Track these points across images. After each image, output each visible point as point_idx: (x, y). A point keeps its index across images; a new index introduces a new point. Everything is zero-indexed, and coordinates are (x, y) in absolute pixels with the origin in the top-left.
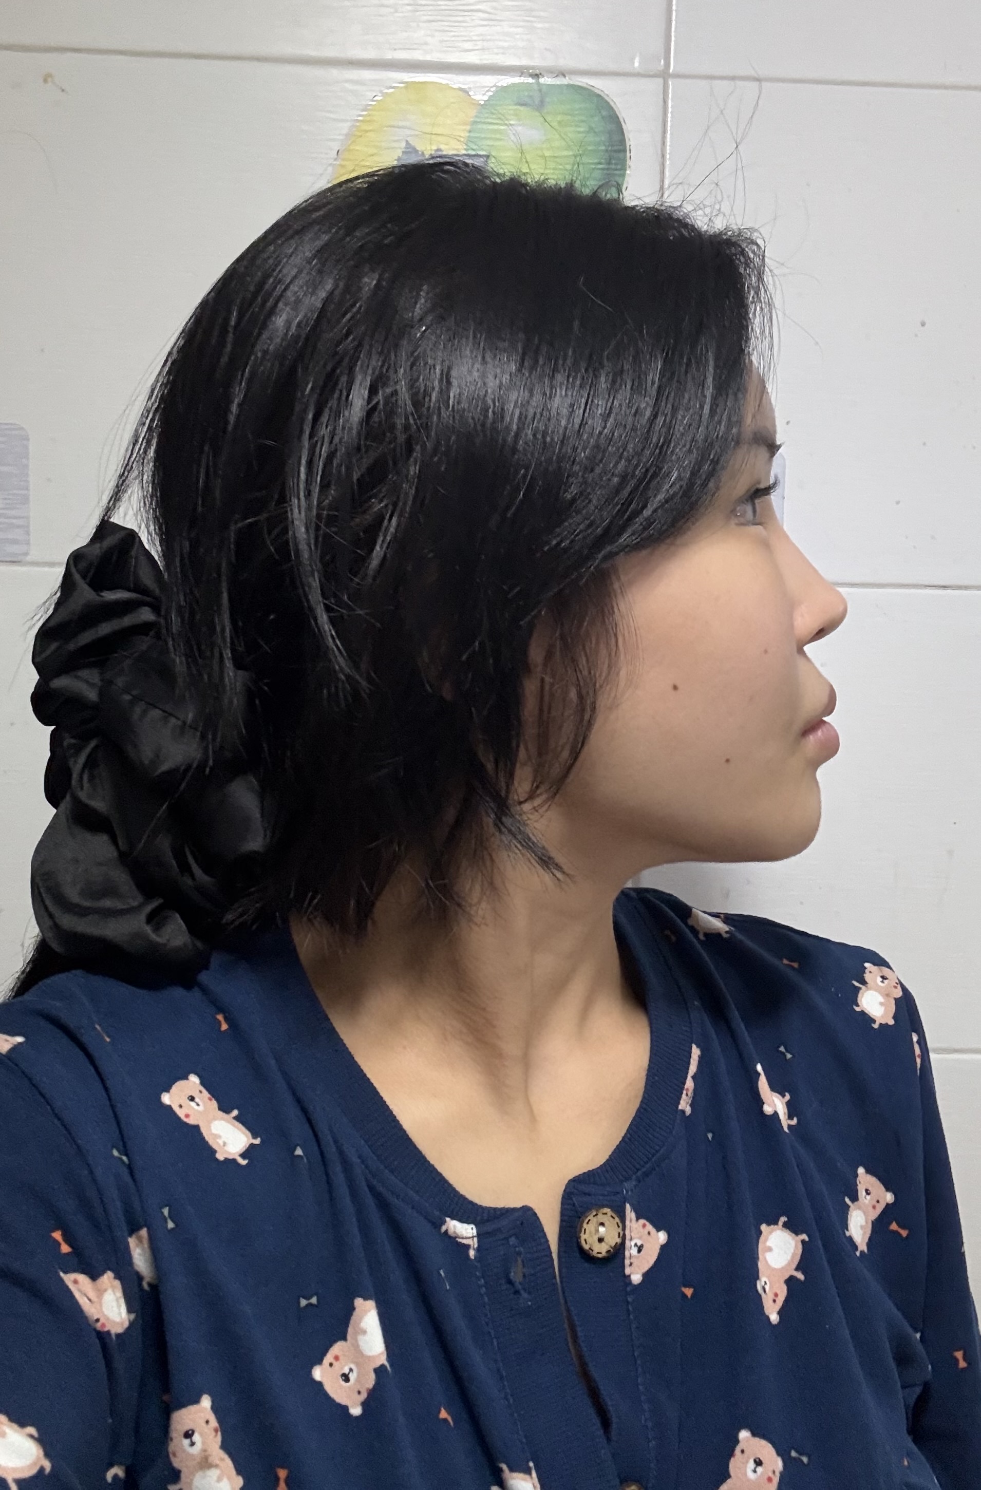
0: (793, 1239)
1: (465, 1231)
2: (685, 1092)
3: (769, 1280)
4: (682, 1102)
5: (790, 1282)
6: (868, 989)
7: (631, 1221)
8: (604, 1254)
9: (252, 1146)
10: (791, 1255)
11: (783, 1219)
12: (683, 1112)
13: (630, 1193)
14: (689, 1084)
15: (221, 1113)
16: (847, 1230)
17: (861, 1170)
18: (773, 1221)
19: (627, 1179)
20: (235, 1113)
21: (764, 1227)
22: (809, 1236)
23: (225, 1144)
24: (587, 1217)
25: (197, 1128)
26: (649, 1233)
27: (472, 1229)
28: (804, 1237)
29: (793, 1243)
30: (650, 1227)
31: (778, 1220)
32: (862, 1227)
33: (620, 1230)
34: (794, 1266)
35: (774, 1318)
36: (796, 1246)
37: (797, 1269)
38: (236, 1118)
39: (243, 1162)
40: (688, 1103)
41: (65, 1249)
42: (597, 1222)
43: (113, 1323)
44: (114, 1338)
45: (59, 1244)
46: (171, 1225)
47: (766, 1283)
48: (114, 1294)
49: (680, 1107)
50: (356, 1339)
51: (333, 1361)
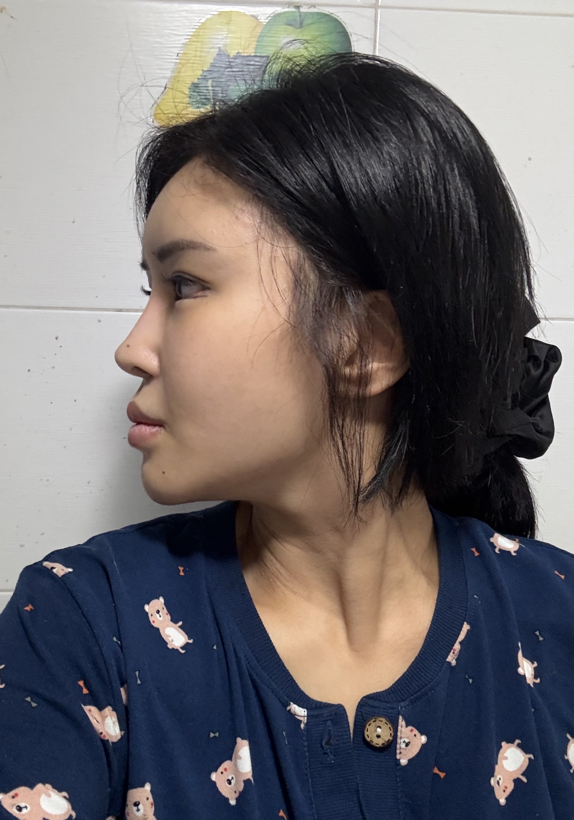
0: (524, 756)
1: (300, 712)
2: (452, 651)
4: (449, 657)
7: (402, 727)
9: (187, 644)
10: (520, 765)
11: (518, 741)
12: (449, 663)
13: (403, 709)
14: (457, 647)
15: (171, 623)
16: (566, 755)
18: (510, 741)
19: (403, 700)
20: (180, 623)
21: (504, 744)
22: (534, 756)
23: (172, 640)
25: (158, 630)
26: (415, 735)
27: (304, 711)
28: (531, 756)
29: (523, 758)
31: (514, 741)
33: (392, 732)
34: (521, 773)
35: (502, 801)
36: (524, 761)
37: (523, 774)
38: (180, 627)
39: (183, 652)
40: (454, 658)
41: (85, 691)
42: (376, 725)
43: (110, 736)
44: (111, 744)
45: (82, 689)
46: (139, 682)
47: (500, 779)
48: (112, 719)
49: (447, 660)
50: (236, 761)
51: (223, 771)
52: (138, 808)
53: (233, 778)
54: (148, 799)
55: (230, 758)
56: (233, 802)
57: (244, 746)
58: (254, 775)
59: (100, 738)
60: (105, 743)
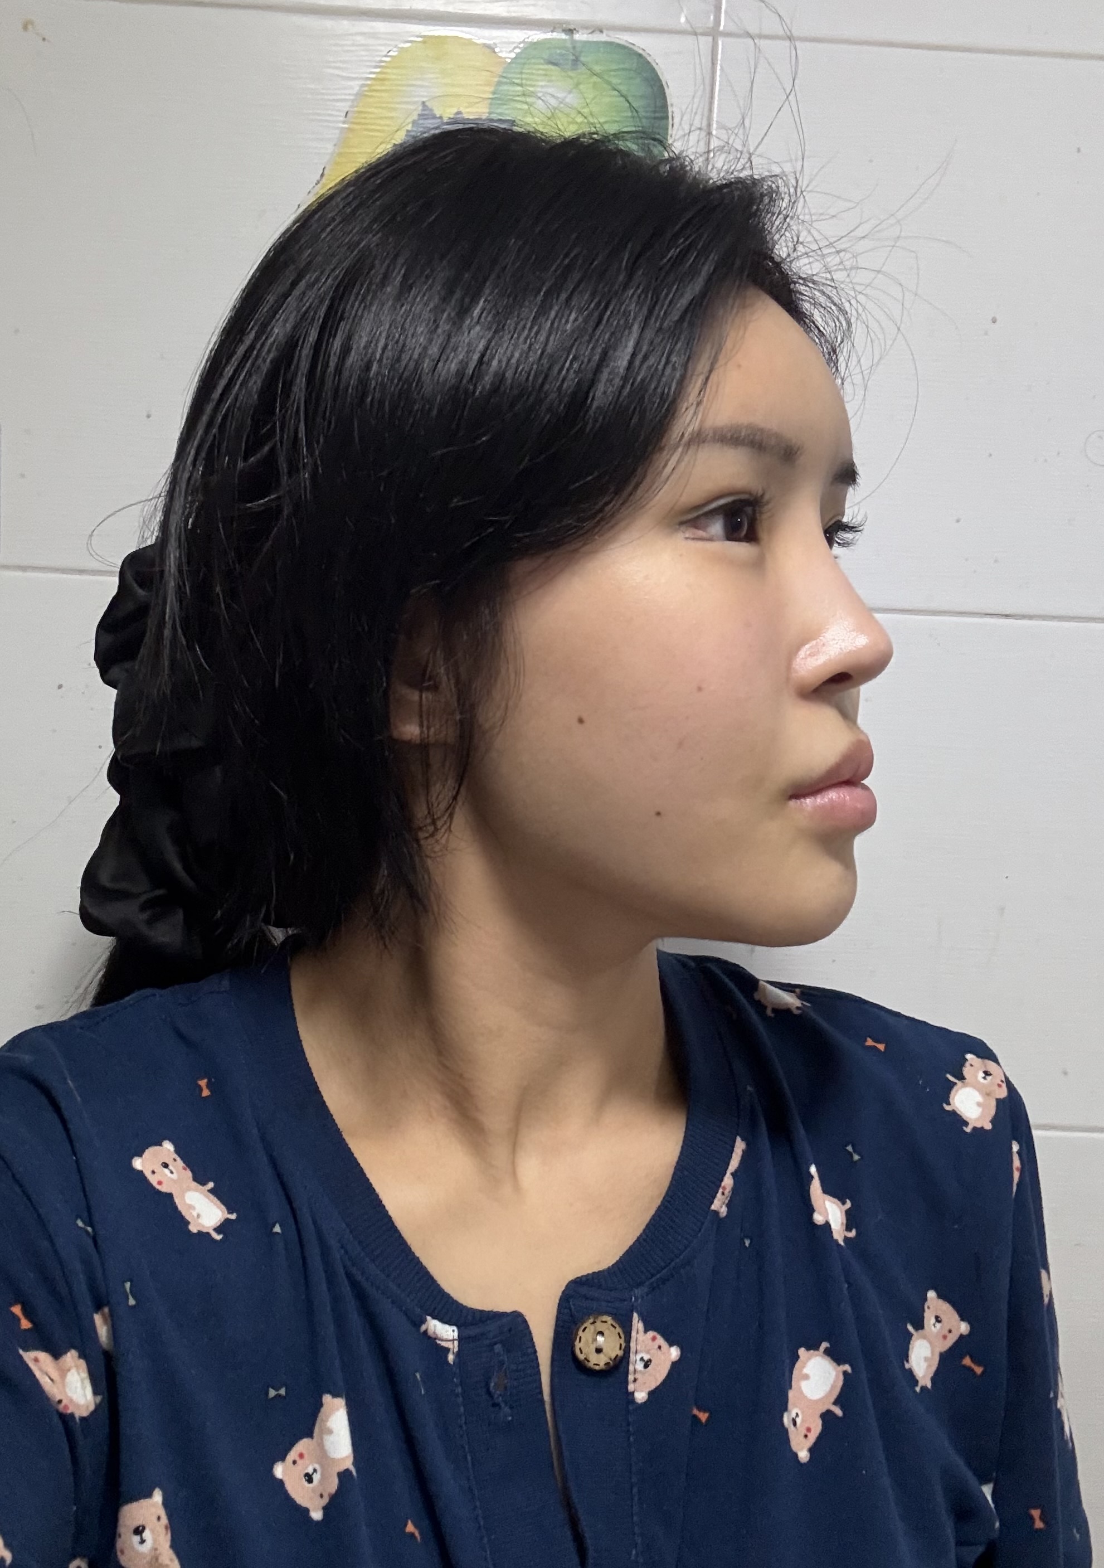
0: (835, 1369)
1: (446, 1333)
2: (721, 1191)
3: (803, 1413)
4: (716, 1202)
5: (827, 1417)
6: (965, 1086)
7: (638, 1332)
8: (602, 1366)
9: (227, 1221)
10: (830, 1387)
11: (825, 1345)
12: (716, 1213)
13: (640, 1300)
14: (728, 1181)
15: (195, 1184)
16: (908, 1361)
17: (931, 1294)
18: (813, 1346)
19: (639, 1285)
20: (211, 1185)
21: (802, 1351)
22: (852, 1368)
23: (198, 1216)
24: (583, 1324)
25: (170, 1196)
26: (660, 1347)
27: (454, 1331)
28: (847, 1368)
29: (834, 1373)
30: (660, 1340)
31: (820, 1345)
32: (926, 1359)
33: (622, 1341)
34: (832, 1400)
35: (803, 1455)
36: (837, 1376)
37: (835, 1403)
38: (210, 1191)
39: (218, 1237)
40: (724, 1203)
41: (25, 1324)
42: (595, 1330)
43: (78, 1406)
44: (78, 1420)
45: (19, 1320)
46: (132, 1302)
47: (797, 1415)
48: (79, 1374)
49: (713, 1207)
50: (322, 1439)
51: (297, 1459)
52: (141, 1538)
53: (315, 1471)
54: (159, 1518)
55: (310, 1435)
56: (317, 1515)
57: (338, 1409)
58: (356, 1462)
59: (57, 1411)
60: (67, 1419)
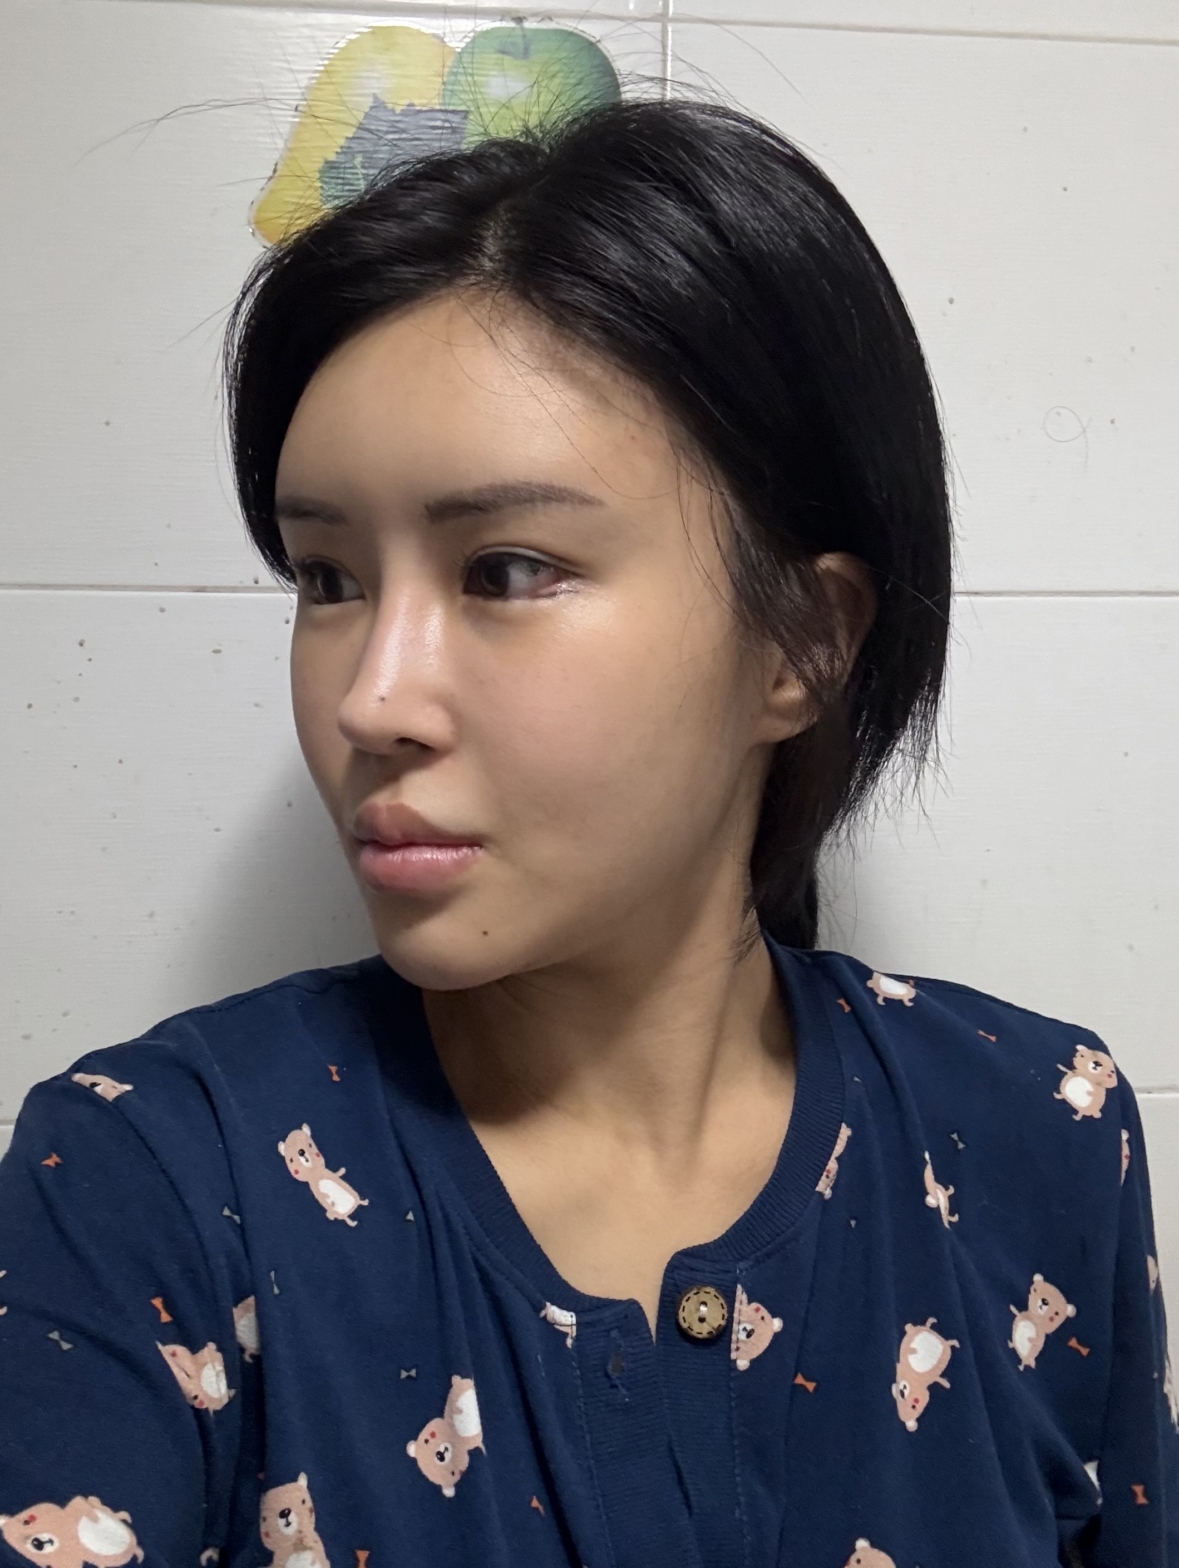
0: (943, 1343)
1: (564, 1318)
2: (825, 1173)
3: (910, 1384)
4: (820, 1183)
5: (934, 1388)
6: (1075, 1073)
7: (741, 1303)
8: (705, 1334)
9: (360, 1207)
10: (938, 1360)
11: (932, 1320)
12: (821, 1194)
13: (744, 1273)
14: (833, 1166)
15: (327, 1171)
16: (1011, 1341)
17: (1038, 1278)
18: (919, 1321)
19: (743, 1258)
20: (343, 1171)
21: (908, 1327)
22: (959, 1343)
23: (334, 1204)
24: (686, 1295)
25: (306, 1185)
27: (572, 1316)
28: (955, 1343)
29: (942, 1348)
30: (764, 1312)
31: (926, 1321)
32: (1031, 1340)
34: (940, 1372)
36: (944, 1350)
37: (944, 1375)
38: (343, 1177)
39: (353, 1224)
40: (829, 1186)
41: (165, 1317)
43: (210, 1400)
44: (211, 1414)
45: (159, 1312)
46: (277, 1291)
48: (215, 1367)
49: (818, 1189)
50: (452, 1418)
51: (429, 1437)
52: (287, 1521)
53: (446, 1449)
54: (304, 1502)
55: (441, 1414)
56: (449, 1492)
57: (466, 1389)
58: (485, 1440)
59: (193, 1406)
60: (201, 1414)
